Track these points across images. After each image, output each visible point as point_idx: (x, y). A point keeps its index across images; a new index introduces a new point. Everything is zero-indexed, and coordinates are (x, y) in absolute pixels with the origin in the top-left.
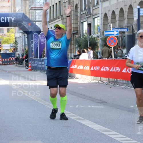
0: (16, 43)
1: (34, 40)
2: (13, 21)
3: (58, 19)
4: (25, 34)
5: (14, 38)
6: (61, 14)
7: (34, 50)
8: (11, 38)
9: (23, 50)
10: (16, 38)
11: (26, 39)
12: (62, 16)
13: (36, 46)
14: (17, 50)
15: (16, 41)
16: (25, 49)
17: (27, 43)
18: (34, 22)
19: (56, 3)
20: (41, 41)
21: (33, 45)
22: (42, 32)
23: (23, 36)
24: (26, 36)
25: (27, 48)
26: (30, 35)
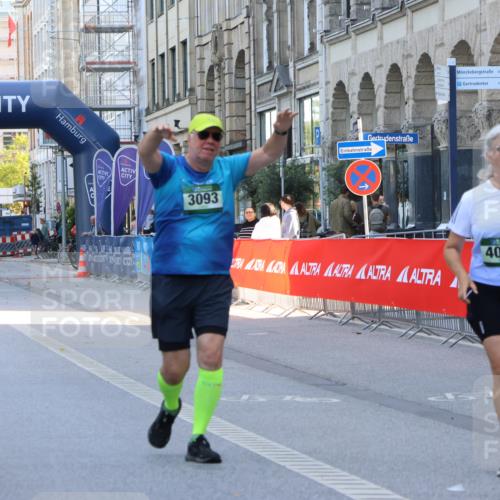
0: (34, 182)
1: (97, 174)
2: (24, 110)
3: (179, 100)
4: (66, 153)
5: (27, 165)
6: (189, 87)
7: (95, 206)
8: (18, 167)
9: (58, 208)
10: (33, 167)
11: (70, 170)
12: (192, 90)
13: (103, 191)
14: (38, 207)
15: (34, 177)
16: (67, 205)
17: (71, 184)
18: (97, 113)
19: (171, 46)
20: (122, 176)
21: (94, 190)
22: (123, 147)
23: (59, 158)
24: (70, 161)
25: (72, 201)
26: (83, 157)
